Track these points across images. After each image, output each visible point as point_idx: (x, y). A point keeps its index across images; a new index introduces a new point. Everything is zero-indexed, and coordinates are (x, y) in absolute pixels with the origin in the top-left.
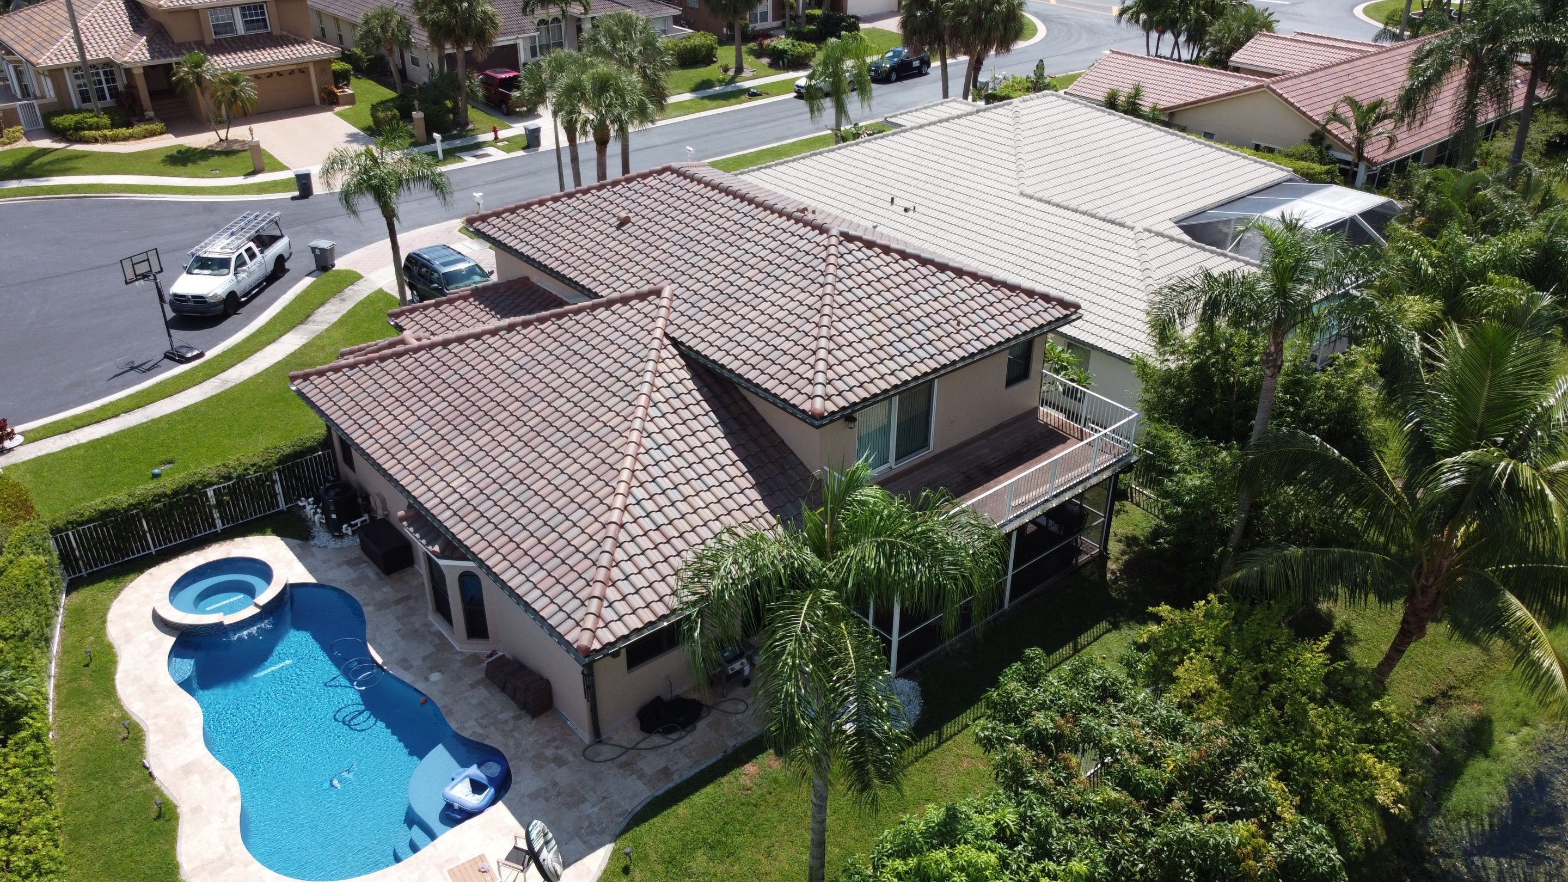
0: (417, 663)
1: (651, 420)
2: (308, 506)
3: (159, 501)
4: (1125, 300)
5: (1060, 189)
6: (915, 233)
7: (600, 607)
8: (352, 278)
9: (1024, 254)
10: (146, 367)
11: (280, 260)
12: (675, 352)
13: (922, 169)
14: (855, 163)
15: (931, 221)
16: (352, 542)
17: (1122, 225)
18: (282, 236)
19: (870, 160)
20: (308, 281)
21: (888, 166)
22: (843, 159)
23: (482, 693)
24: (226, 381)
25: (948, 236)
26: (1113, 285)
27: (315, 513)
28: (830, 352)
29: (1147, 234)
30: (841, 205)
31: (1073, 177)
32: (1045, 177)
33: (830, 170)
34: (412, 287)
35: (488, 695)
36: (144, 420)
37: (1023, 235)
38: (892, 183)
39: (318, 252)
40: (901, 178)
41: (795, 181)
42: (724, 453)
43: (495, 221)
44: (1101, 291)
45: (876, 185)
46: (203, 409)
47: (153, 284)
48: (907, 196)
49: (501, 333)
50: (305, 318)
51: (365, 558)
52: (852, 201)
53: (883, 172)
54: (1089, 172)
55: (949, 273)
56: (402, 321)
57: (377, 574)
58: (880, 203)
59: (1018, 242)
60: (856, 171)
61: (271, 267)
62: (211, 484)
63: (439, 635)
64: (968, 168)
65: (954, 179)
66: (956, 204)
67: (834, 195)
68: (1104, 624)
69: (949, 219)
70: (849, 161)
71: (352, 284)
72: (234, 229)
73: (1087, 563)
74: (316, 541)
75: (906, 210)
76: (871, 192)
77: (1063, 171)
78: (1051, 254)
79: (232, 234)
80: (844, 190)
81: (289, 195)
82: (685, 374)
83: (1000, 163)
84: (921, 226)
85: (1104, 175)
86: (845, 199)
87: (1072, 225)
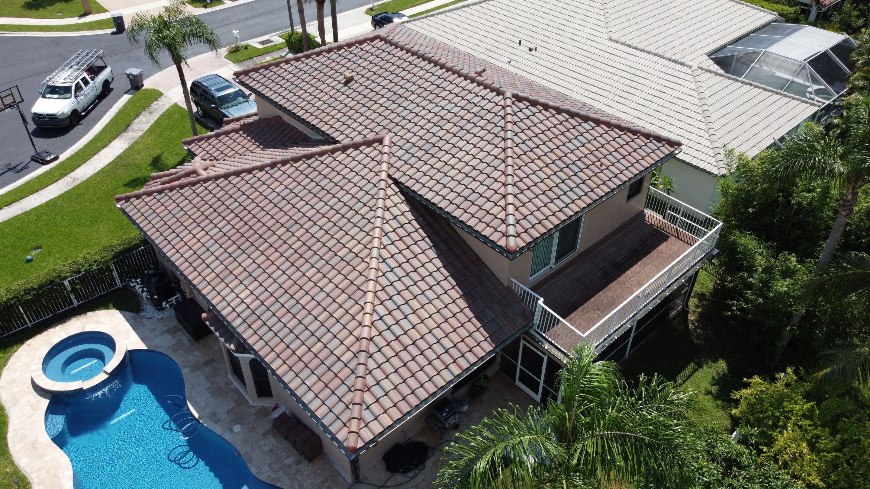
0: (223, 416)
1: (385, 248)
2: (137, 286)
3: (29, 293)
4: (689, 121)
5: (634, 35)
6: (538, 67)
7: (361, 410)
8: (156, 95)
9: (615, 84)
10: (19, 168)
11: (106, 84)
12: (397, 190)
13: (539, 19)
14: (492, 14)
15: (548, 58)
16: (169, 313)
17: (683, 64)
18: (106, 67)
19: (502, 12)
20: (126, 98)
21: (515, 16)
22: (484, 11)
23: (271, 441)
24: (74, 179)
25: (560, 70)
26: (679, 109)
27: (143, 291)
28: (515, 196)
29: (700, 71)
30: (485, 45)
31: (641, 25)
32: (623, 25)
33: (475, 18)
34: (196, 104)
35: (276, 443)
36: (20, 212)
37: (613, 70)
38: (519, 29)
39: (131, 77)
40: (525, 26)
41: (452, 26)
42: (438, 270)
43: (255, 75)
44: (672, 113)
45: (508, 31)
46: (60, 203)
47: (18, 111)
48: (530, 39)
49: (267, 169)
50: (126, 128)
51: (181, 327)
52: (492, 42)
53: (512, 21)
54: (651, 20)
55: (590, 122)
56: (194, 148)
57: (190, 340)
58: (512, 44)
59: (610, 76)
60: (493, 20)
61: (100, 89)
62: (66, 278)
63: (237, 391)
64: (571, 19)
65: (562, 27)
66: (564, 46)
67: (479, 37)
68: (692, 365)
69: (561, 57)
70: (487, 12)
71: (156, 100)
72: (72, 64)
73: (676, 316)
74: (144, 313)
75: (530, 50)
76: (505, 35)
77: (634, 21)
78: (634, 84)
79: (71, 67)
80: (486, 34)
81: (109, 31)
82: (405, 207)
83: (593, 15)
84: (541, 62)
85: (661, 23)
86: (487, 40)
87: (647, 63)
